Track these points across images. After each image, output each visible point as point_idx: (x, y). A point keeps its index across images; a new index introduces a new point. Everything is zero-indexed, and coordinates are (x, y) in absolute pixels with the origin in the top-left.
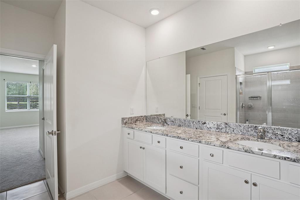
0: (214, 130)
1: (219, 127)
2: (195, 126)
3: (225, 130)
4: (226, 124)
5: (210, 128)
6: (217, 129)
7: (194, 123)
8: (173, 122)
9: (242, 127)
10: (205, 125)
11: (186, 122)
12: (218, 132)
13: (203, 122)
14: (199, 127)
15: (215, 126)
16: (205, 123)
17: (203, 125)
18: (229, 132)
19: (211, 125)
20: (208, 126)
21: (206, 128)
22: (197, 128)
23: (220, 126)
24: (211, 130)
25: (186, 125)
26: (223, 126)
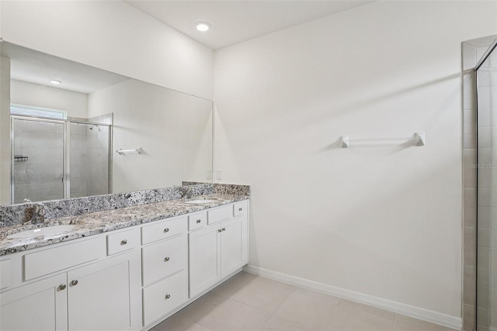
0: (141, 202)
1: (148, 197)
2: (113, 205)
3: (154, 199)
4: (156, 191)
5: (137, 201)
6: (145, 200)
7: (112, 200)
8: (60, 209)
9: (170, 191)
10: (129, 199)
11: (94, 203)
12: (147, 203)
13: (126, 195)
14: (120, 205)
15: (143, 197)
16: (129, 196)
17: (126, 199)
18: (159, 201)
19: (139, 197)
20: (134, 199)
21: (131, 202)
22: (116, 208)
23: (149, 195)
24: (139, 204)
25: (96, 207)
26: (152, 195)
